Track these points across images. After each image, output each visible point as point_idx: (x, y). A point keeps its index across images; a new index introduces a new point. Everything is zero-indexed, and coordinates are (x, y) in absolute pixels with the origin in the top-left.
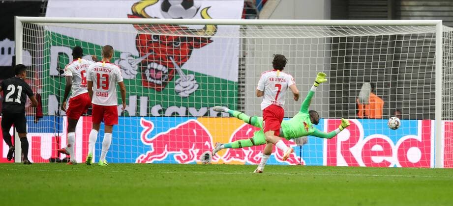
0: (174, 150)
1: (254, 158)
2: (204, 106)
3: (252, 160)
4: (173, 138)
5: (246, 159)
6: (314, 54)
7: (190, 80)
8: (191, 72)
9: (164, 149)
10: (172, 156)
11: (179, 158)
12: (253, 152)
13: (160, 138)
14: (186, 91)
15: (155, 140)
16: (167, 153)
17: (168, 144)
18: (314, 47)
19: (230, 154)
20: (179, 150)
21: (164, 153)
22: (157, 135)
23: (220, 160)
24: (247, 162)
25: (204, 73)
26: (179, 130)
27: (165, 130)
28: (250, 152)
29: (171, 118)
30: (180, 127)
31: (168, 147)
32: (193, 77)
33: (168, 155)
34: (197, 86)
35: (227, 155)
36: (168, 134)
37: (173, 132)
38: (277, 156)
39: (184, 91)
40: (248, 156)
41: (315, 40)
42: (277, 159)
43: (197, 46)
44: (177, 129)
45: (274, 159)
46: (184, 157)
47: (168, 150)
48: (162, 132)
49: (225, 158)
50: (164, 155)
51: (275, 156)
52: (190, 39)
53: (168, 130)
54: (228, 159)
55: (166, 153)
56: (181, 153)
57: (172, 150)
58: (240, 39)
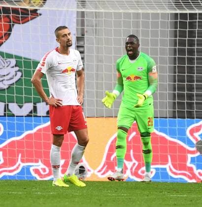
0: (31, 161)
1: (139, 172)
2: (28, 101)
3: (136, 174)
4: (29, 145)
5: (128, 173)
6: (155, 34)
7: (10, 66)
8: (10, 56)
9: (18, 159)
10: (28, 168)
11: (37, 171)
12: (137, 163)
13: (12, 144)
14: (4, 82)
15: (5, 147)
16: (21, 164)
17: (22, 153)
18: (155, 25)
19: (106, 166)
20: (37, 161)
21: (17, 164)
22: (9, 141)
23: (93, 175)
24: (129, 178)
25: (27, 56)
26: (37, 134)
27: (19, 134)
28: (134, 164)
29: (27, 118)
30: (40, 130)
31: (22, 156)
32: (13, 62)
33: (23, 169)
34: (19, 74)
35: (102, 168)
36: (23, 139)
37: (29, 136)
38: (171, 170)
39: (2, 81)
40: (131, 169)
41: (156, 16)
42: (170, 174)
43: (17, 21)
44: (35, 133)
45: (167, 173)
46: (44, 170)
47: (23, 161)
48: (14, 136)
49: (99, 171)
50: (17, 168)
51: (168, 170)
52: (15, 11)
53: (22, 133)
54: (103, 174)
55: (19, 165)
56: (40, 165)
57: (28, 161)
58: (78, 12)
